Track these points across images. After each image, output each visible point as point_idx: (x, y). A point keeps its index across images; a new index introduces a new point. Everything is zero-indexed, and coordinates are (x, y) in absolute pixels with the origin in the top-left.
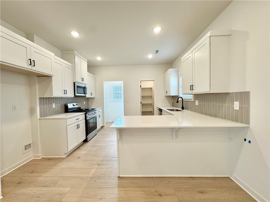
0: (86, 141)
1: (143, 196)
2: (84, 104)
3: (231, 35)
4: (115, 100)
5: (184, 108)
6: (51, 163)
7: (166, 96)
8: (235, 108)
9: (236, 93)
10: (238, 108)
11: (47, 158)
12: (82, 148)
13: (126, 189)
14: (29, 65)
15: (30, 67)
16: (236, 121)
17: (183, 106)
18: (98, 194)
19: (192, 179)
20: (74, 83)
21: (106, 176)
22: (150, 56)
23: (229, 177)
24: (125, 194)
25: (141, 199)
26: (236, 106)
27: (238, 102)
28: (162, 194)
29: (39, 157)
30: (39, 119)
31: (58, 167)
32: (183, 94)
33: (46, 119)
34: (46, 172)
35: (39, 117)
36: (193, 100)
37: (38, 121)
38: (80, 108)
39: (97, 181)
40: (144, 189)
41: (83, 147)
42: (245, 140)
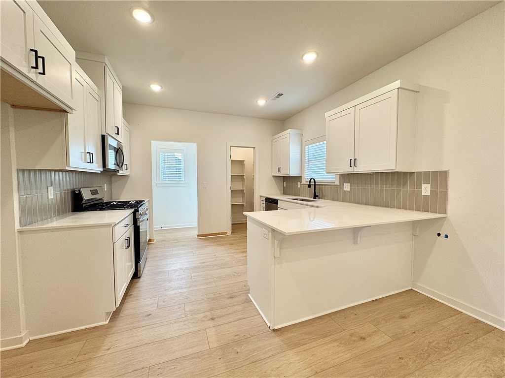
0: (136, 276)
1: (340, 349)
2: (106, 190)
3: (419, 92)
4: (167, 182)
5: (317, 196)
6: (76, 346)
7: (276, 177)
8: (424, 193)
9: (425, 173)
10: (428, 194)
11: (54, 338)
12: (134, 292)
13: (305, 346)
14: (32, 67)
15: (32, 74)
16: (425, 211)
17: (315, 193)
18: (264, 374)
19: (377, 303)
20: (103, 137)
21: (249, 336)
22: (261, 102)
23: (412, 288)
24: (313, 355)
25: (342, 354)
26: (426, 190)
27: (430, 185)
28: (363, 335)
29: (20, 340)
30: (20, 232)
31: (109, 352)
32: (327, 173)
33: (35, 231)
34: (83, 371)
35: (17, 227)
36: (337, 183)
37: (17, 238)
38: (101, 199)
39: (238, 351)
40: (332, 337)
41: (136, 290)
42: (439, 235)
